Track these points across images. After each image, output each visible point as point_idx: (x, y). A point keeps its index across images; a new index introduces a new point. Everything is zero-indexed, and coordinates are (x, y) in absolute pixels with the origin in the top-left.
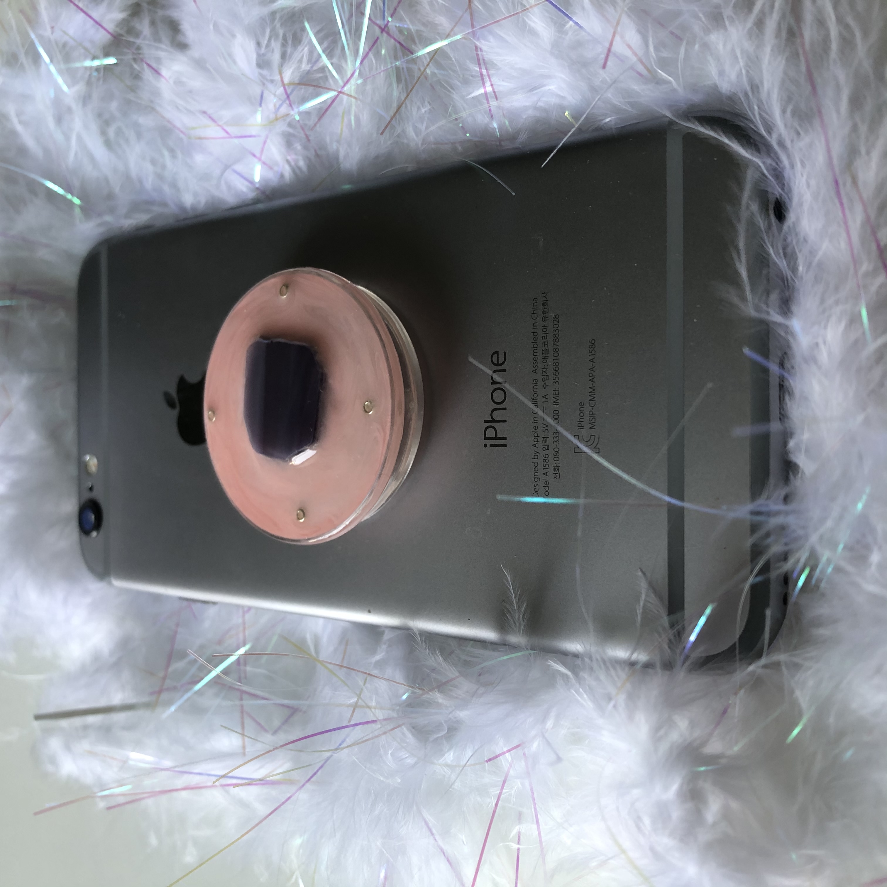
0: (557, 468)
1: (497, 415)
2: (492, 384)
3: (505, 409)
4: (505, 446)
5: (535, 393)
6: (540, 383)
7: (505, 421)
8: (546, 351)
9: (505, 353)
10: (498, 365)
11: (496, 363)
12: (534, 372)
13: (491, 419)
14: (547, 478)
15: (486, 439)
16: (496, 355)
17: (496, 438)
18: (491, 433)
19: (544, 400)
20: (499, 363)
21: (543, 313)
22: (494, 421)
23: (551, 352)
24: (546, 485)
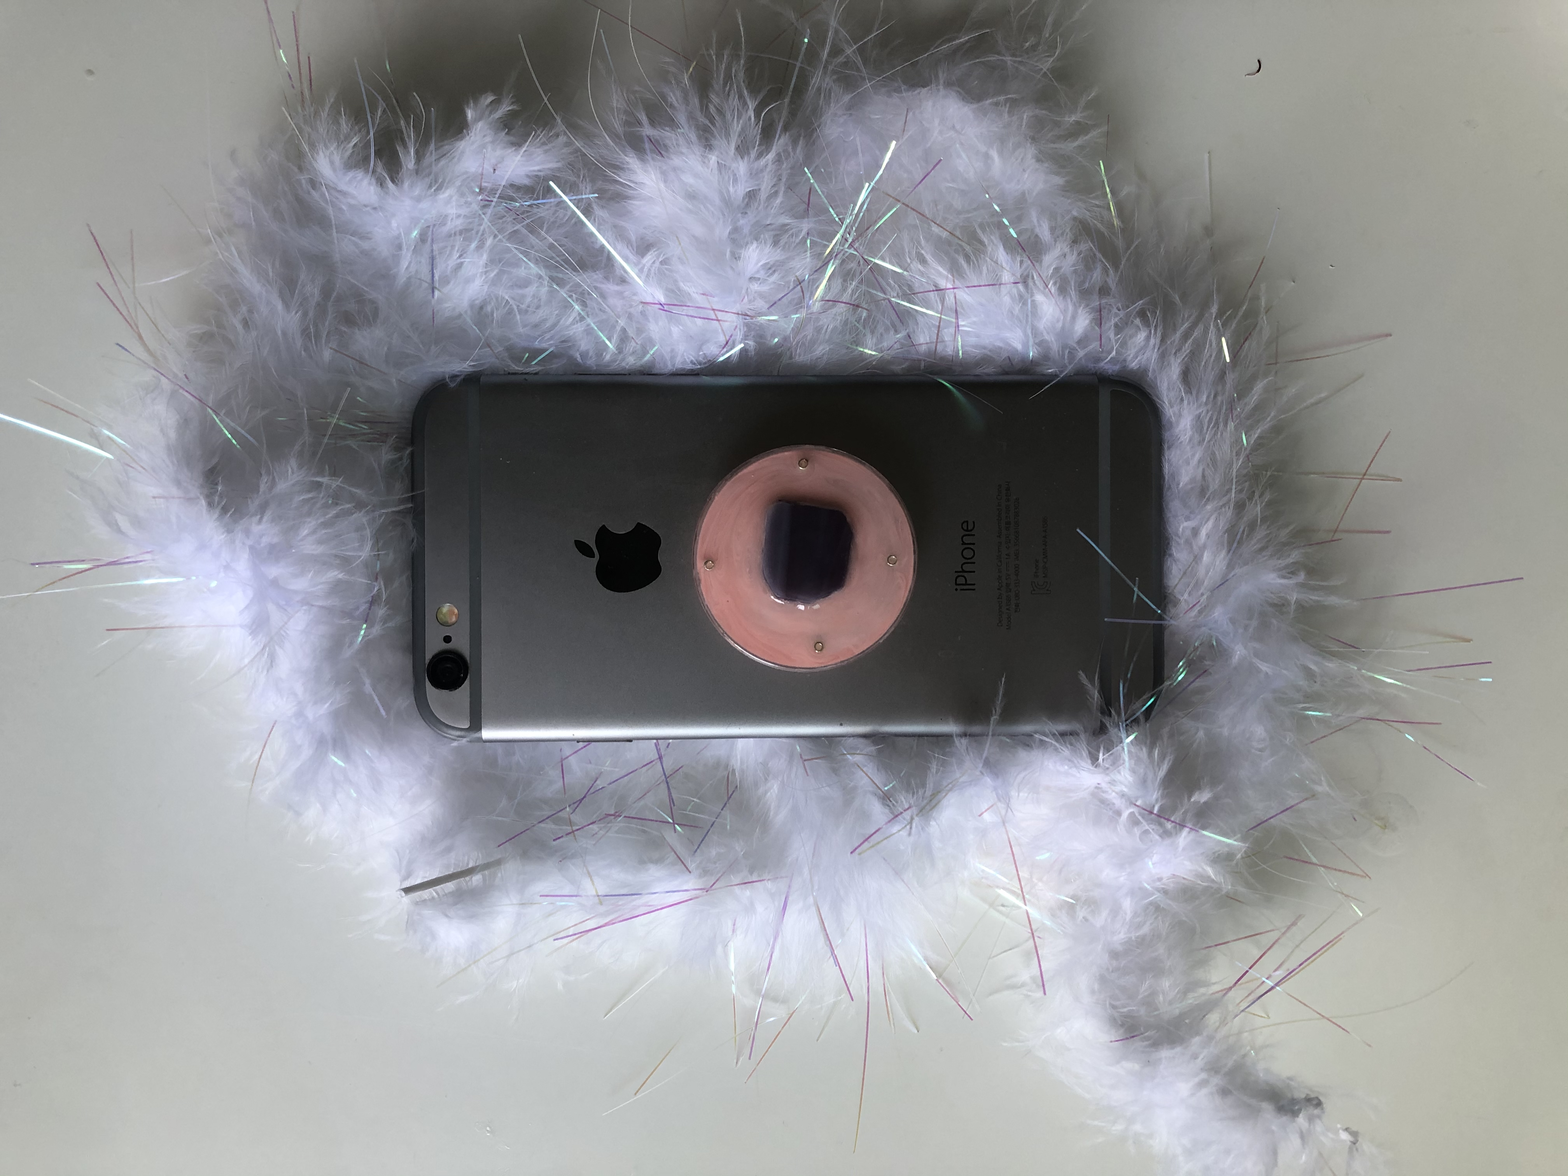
0: (1017, 605)
1: (966, 568)
2: (962, 544)
3: (974, 563)
4: (974, 590)
5: (999, 551)
6: (1004, 545)
7: (974, 572)
8: (1008, 523)
9: (974, 522)
10: (967, 530)
11: (966, 528)
12: (999, 537)
13: (961, 570)
14: (1008, 611)
15: (956, 584)
16: (966, 524)
17: (966, 584)
18: (961, 580)
19: (1007, 557)
20: (969, 528)
21: (1006, 496)
22: (964, 571)
23: (1013, 524)
24: (1009, 617)
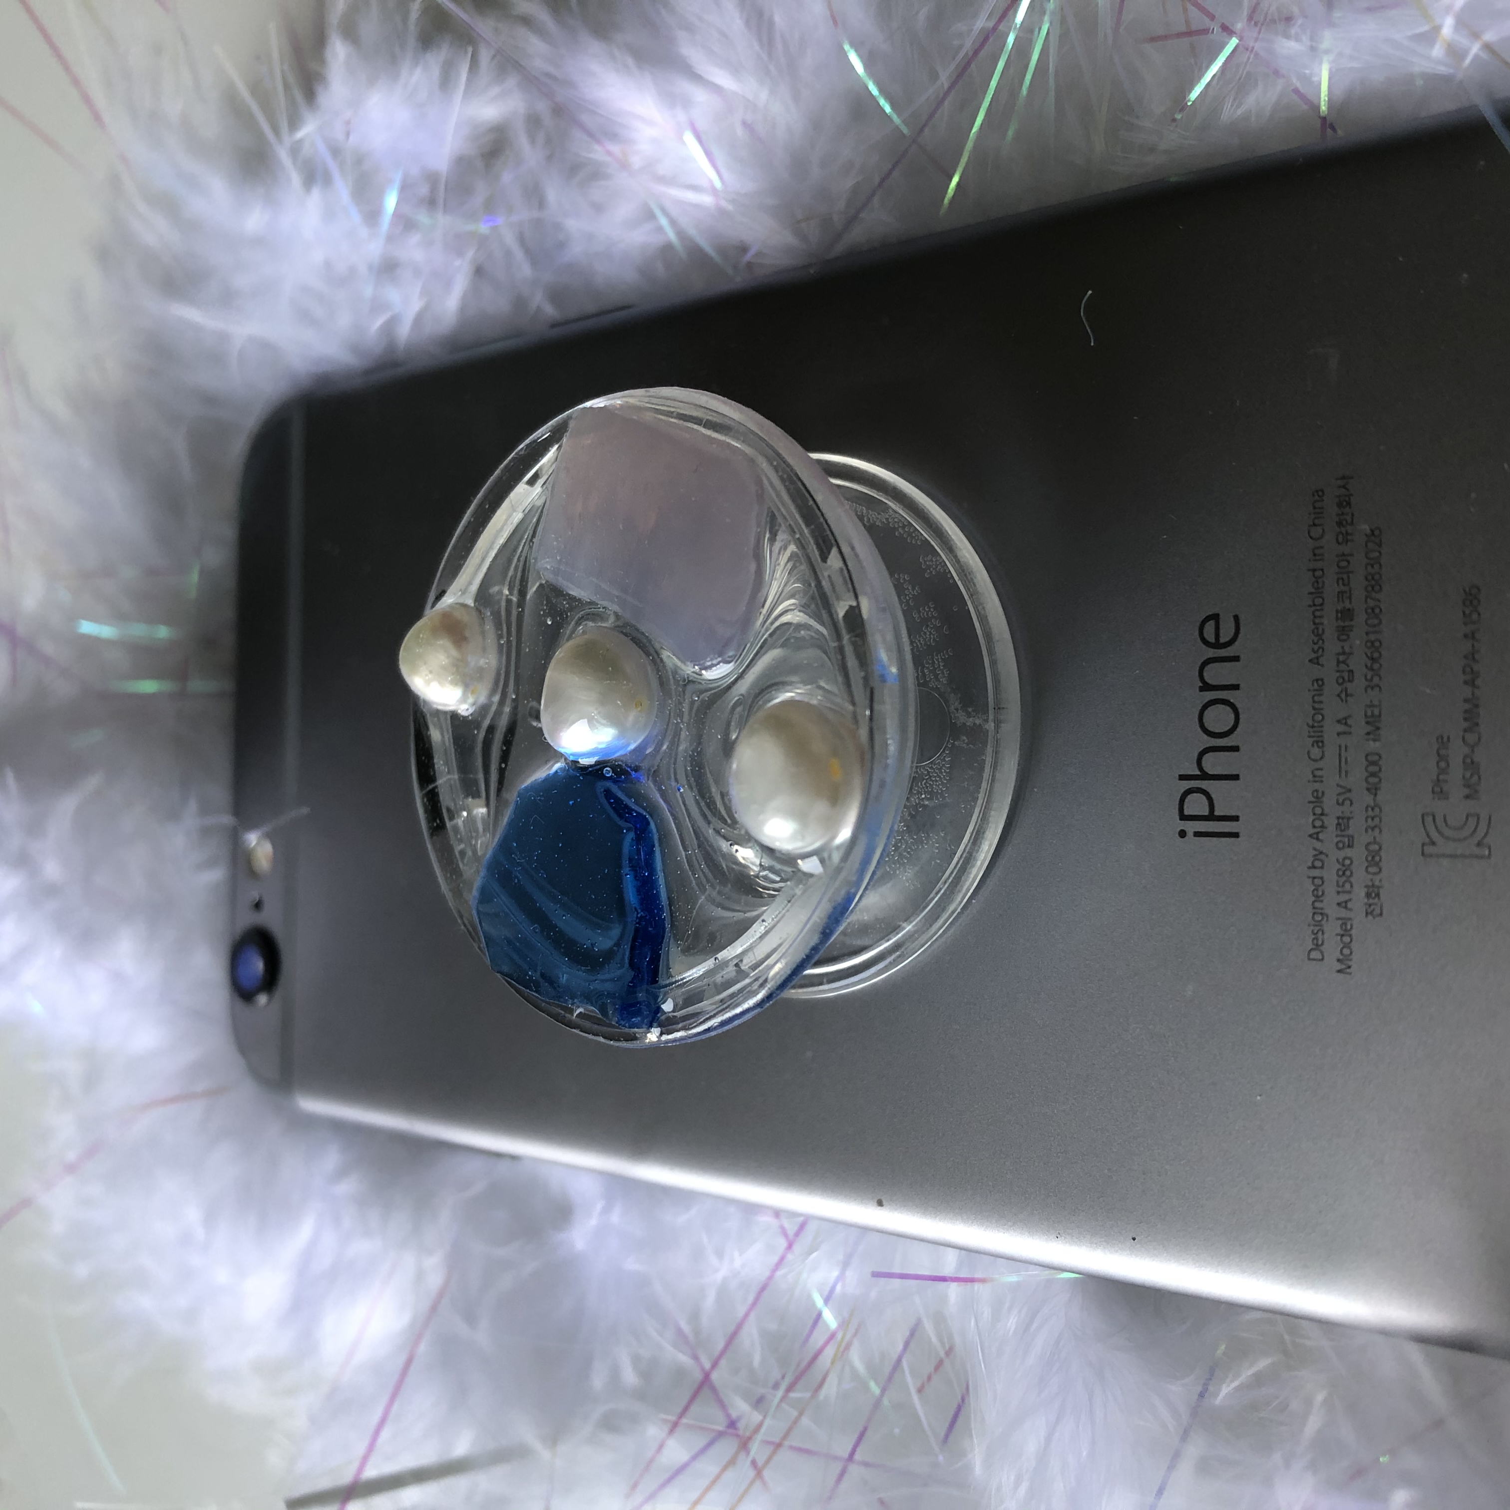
0: (1373, 892)
1: (1212, 764)
2: (1202, 689)
3: (1236, 749)
4: (1236, 835)
5: (1317, 711)
6: (1331, 688)
7: (1236, 777)
8: (1346, 614)
9: (1236, 618)
10: (1217, 645)
11: (1212, 639)
12: (1315, 661)
14: (1343, 913)
15: (1183, 817)
16: (1212, 623)
17: (1211, 817)
18: (1196, 805)
19: (1341, 728)
20: (1223, 640)
21: (1340, 524)
22: (1205, 776)
23: (1361, 618)
24: (1346, 932)
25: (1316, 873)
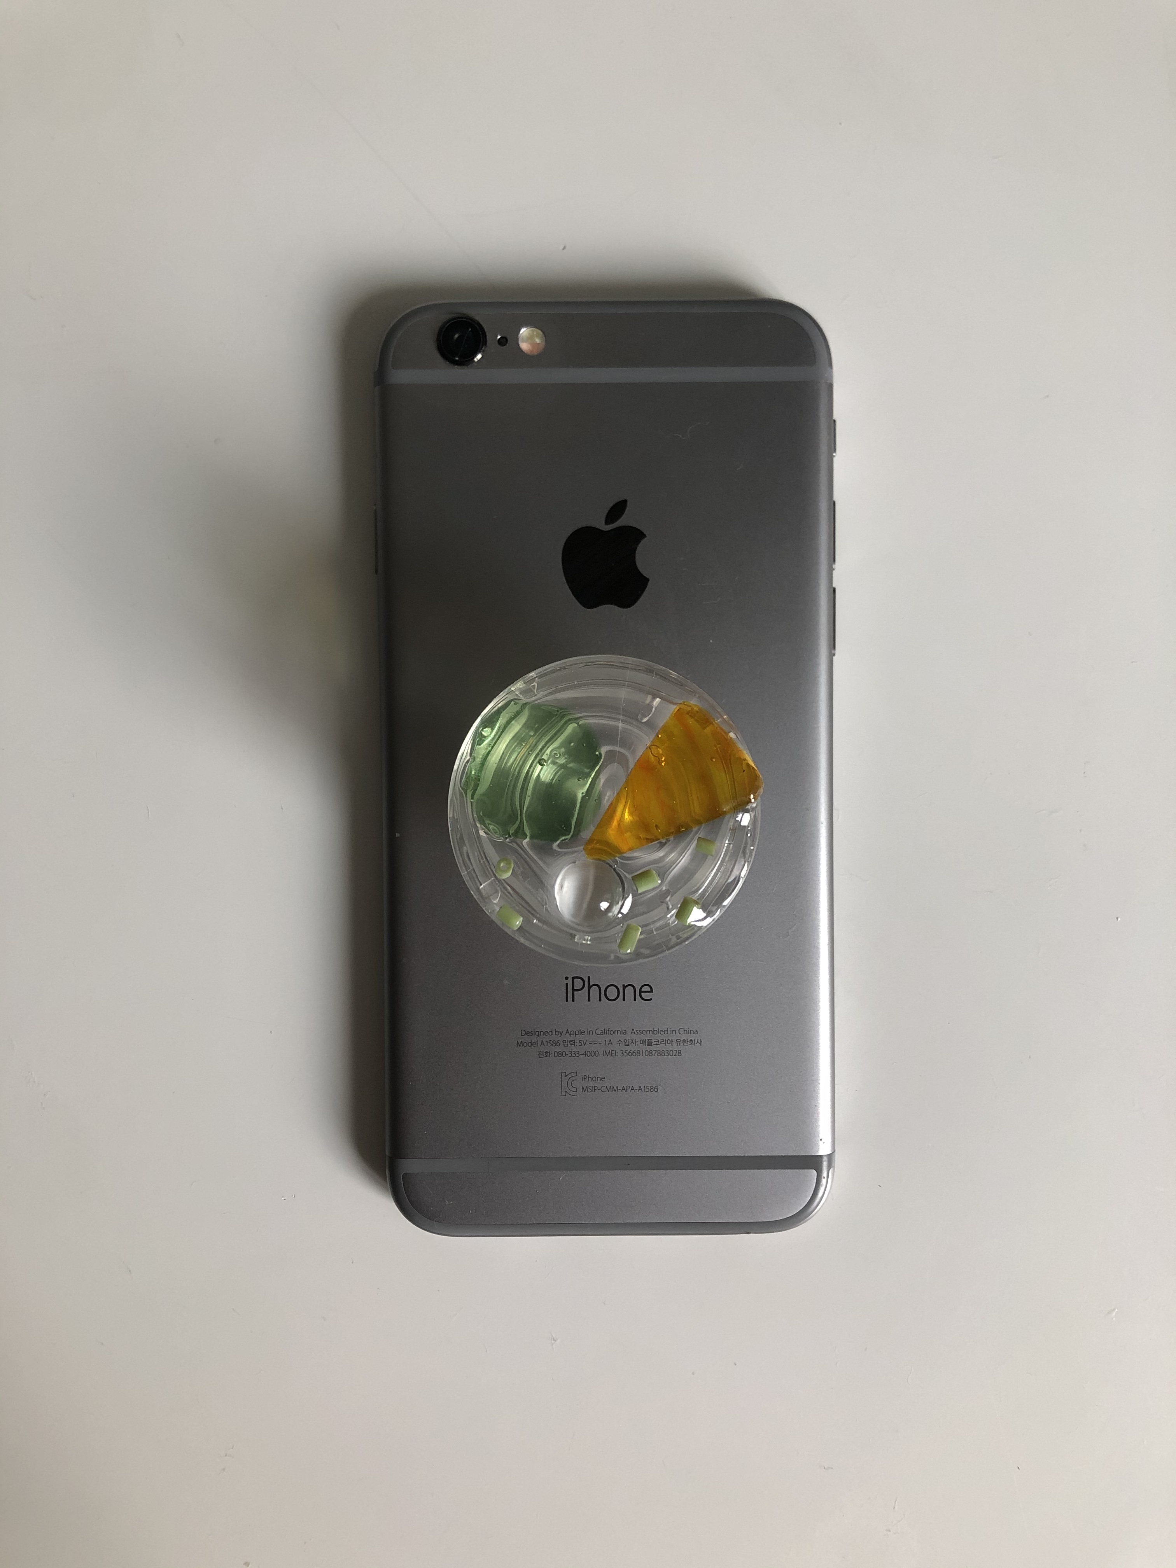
2: (623, 985)
3: (600, 1000)
4: (567, 1001)
7: (589, 1000)
8: (650, 1043)
9: (651, 999)
10: (641, 992)
11: (643, 990)
12: (633, 1031)
13: (591, 984)
15: (573, 978)
16: (650, 990)
17: (574, 990)
18: (578, 984)
20: (643, 994)
22: (590, 987)
23: (649, 1048)
24: (532, 1044)
25: (554, 1033)
